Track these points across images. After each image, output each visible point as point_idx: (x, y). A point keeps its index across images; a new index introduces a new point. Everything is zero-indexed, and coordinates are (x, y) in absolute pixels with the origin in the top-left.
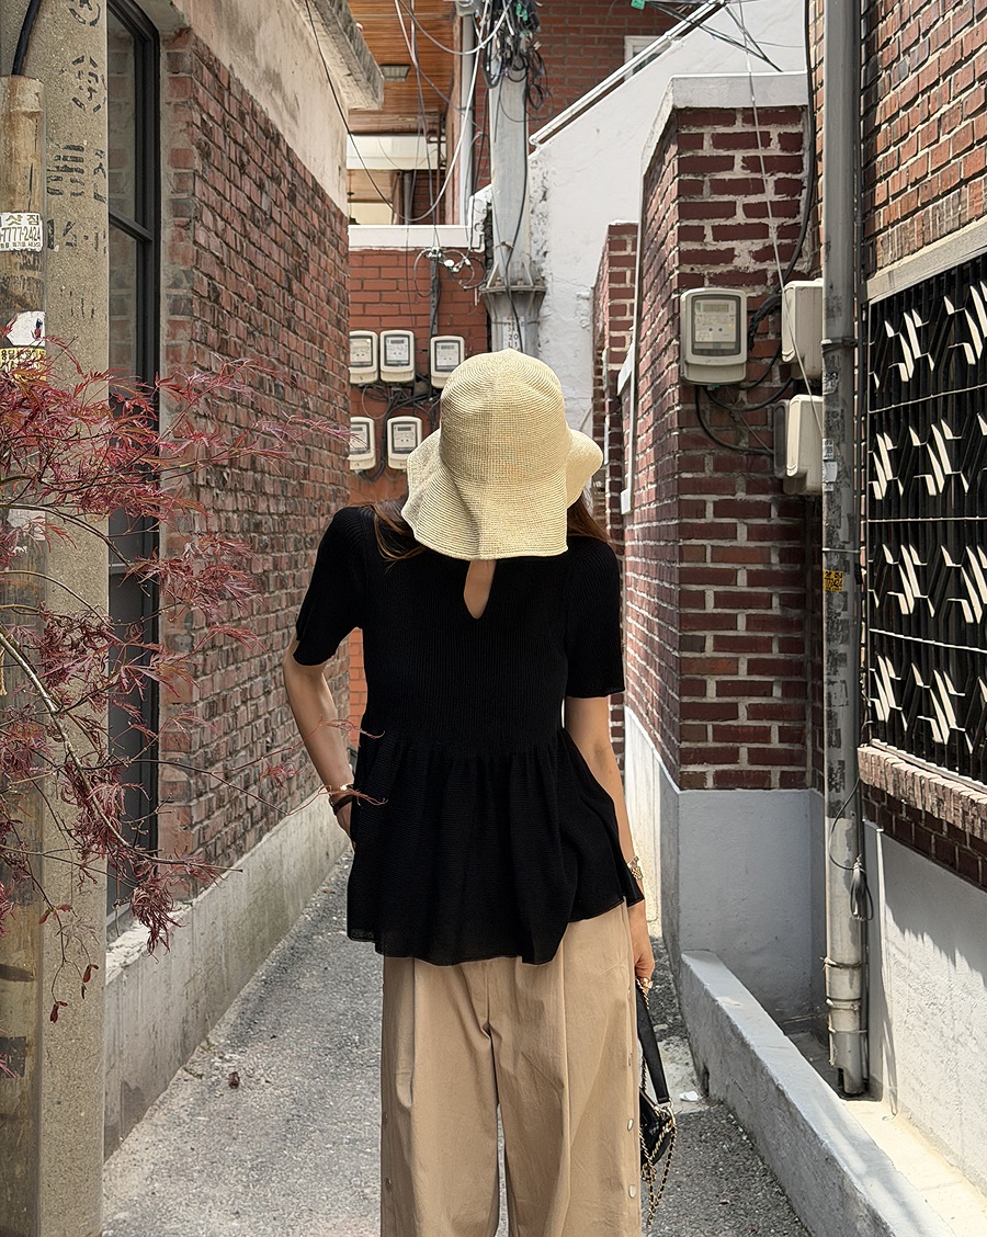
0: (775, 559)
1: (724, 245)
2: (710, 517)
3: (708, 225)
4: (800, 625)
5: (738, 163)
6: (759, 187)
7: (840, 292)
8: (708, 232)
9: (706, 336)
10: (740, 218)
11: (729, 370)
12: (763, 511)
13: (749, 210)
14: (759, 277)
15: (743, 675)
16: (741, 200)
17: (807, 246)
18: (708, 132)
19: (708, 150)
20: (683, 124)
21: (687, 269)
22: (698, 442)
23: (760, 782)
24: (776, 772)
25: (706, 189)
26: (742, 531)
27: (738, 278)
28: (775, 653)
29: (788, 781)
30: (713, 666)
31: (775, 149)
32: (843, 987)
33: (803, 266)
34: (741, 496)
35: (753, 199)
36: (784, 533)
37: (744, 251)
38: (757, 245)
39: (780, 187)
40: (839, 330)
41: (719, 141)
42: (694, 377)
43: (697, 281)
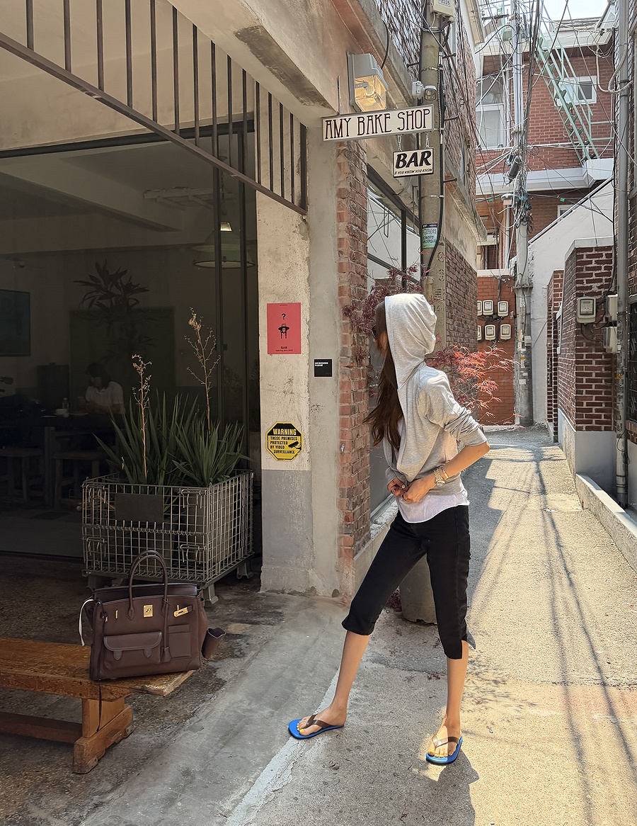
0: (603, 370)
1: (589, 285)
2: (584, 358)
3: (585, 279)
4: (610, 388)
5: (593, 262)
6: (600, 268)
7: (622, 299)
8: (585, 281)
9: (583, 310)
10: (594, 277)
11: (591, 319)
12: (600, 356)
13: (596, 275)
14: (600, 293)
15: (594, 401)
16: (594, 272)
17: (613, 284)
18: (585, 254)
19: (585, 259)
20: (577, 253)
21: (578, 292)
22: (582, 339)
23: (599, 429)
24: (603, 426)
25: (584, 269)
26: (594, 362)
27: (593, 294)
28: (603, 395)
29: (606, 429)
30: (585, 398)
31: (604, 258)
32: (620, 481)
33: (612, 290)
34: (593, 353)
35: (597, 272)
36: (606, 363)
37: (595, 286)
38: (599, 284)
39: (605, 268)
40: (621, 310)
41: (588, 256)
42: (580, 321)
43: (581, 295)
